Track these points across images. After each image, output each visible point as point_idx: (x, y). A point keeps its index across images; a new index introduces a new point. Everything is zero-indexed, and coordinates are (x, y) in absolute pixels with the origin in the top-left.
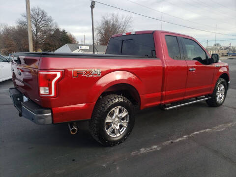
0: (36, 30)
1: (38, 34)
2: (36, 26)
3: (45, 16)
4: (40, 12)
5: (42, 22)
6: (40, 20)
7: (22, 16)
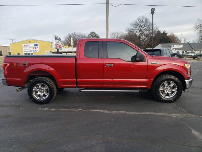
0: (140, 34)
1: (142, 37)
2: (140, 31)
3: (148, 22)
4: (144, 20)
5: (145, 27)
6: (143, 26)
7: (131, 25)
